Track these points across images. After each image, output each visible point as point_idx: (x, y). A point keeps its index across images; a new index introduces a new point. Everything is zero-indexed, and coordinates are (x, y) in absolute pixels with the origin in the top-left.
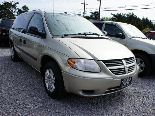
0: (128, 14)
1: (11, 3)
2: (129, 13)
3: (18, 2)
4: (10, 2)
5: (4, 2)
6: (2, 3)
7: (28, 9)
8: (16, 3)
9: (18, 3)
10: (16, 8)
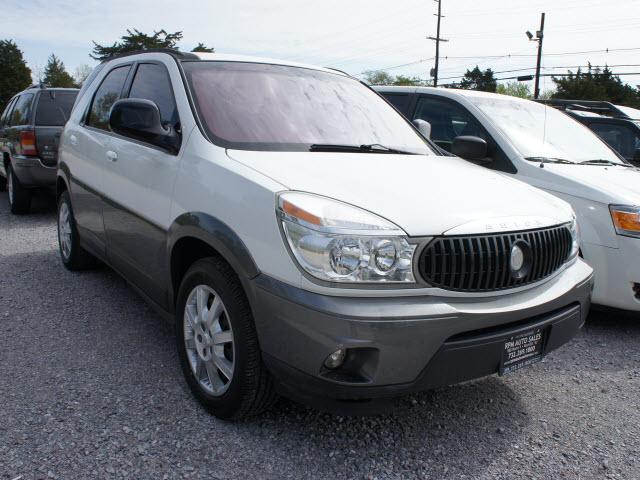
1: (155, 37)
3: (178, 33)
4: (151, 35)
5: (128, 35)
6: (124, 38)
8: (168, 37)
9: (177, 36)
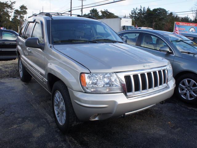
0: (141, 9)
2: (143, 7)
7: (27, 9)
10: (12, 8)
